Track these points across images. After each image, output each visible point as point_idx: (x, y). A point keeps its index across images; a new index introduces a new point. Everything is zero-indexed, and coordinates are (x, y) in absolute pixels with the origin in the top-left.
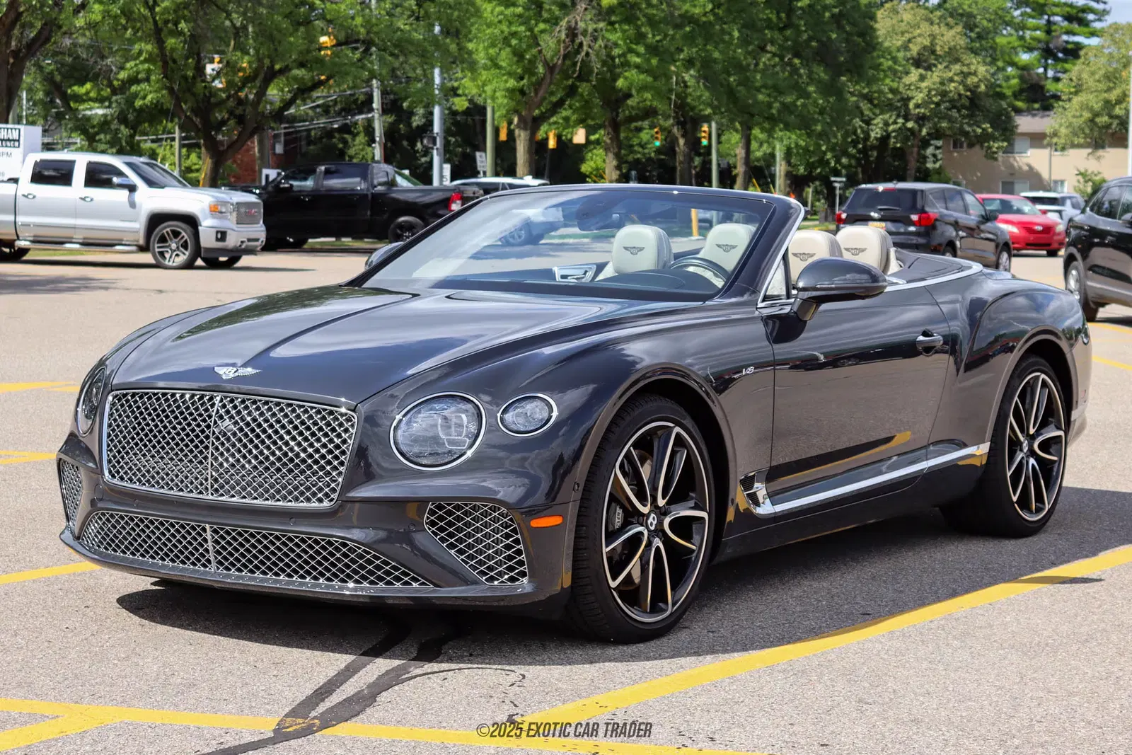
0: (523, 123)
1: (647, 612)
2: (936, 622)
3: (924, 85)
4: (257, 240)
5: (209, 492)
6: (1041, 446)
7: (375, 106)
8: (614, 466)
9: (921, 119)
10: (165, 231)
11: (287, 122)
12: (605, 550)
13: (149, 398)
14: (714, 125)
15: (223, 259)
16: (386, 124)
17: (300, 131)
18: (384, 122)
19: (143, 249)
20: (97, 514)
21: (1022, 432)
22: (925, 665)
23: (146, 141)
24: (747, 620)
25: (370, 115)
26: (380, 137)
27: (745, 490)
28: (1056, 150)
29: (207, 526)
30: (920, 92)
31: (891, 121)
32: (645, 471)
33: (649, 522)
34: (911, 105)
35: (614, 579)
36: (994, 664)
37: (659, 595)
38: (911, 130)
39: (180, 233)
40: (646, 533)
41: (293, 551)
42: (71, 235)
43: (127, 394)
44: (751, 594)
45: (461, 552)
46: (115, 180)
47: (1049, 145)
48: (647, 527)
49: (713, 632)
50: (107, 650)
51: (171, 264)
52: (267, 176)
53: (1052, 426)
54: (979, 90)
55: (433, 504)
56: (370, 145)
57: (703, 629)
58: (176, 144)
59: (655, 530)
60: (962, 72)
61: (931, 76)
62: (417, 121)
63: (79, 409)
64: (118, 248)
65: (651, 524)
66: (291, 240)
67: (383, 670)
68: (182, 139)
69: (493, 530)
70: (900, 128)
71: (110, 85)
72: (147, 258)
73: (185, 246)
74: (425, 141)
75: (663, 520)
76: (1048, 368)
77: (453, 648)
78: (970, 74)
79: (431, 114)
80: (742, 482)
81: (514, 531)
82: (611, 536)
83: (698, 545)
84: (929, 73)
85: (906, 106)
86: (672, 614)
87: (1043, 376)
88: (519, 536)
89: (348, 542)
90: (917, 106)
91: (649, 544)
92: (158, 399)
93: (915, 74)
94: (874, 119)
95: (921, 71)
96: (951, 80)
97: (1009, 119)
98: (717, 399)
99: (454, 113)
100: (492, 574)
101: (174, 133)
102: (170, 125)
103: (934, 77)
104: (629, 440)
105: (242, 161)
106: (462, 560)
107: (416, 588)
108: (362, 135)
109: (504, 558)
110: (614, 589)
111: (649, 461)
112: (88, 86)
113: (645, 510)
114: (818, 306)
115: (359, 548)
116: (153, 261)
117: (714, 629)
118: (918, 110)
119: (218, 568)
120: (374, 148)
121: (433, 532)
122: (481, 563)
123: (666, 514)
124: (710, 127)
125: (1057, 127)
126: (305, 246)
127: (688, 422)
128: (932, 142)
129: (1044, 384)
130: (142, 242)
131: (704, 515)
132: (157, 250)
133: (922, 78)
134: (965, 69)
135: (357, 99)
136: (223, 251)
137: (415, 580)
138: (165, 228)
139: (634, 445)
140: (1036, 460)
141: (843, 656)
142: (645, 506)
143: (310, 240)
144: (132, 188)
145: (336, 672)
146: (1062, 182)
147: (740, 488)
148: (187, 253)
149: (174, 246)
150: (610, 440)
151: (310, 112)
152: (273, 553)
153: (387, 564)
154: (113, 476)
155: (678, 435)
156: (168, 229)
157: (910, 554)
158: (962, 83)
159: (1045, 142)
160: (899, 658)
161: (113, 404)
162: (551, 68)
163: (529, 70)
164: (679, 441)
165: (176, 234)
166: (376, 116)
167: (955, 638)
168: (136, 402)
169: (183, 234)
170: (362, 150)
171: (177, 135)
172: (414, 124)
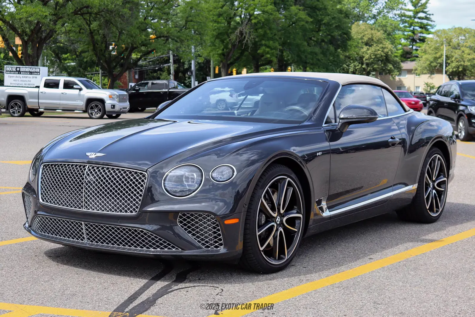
0: (224, 66)
1: (276, 260)
2: (402, 263)
3: (368, 52)
4: (126, 108)
5: (83, 208)
6: (437, 185)
7: (171, 61)
8: (261, 197)
9: (367, 65)
10: (92, 105)
11: (140, 67)
12: (258, 234)
13: (58, 166)
14: (293, 67)
15: (114, 115)
16: (175, 68)
17: (144, 70)
18: (174, 67)
19: (85, 111)
20: (37, 217)
21: (430, 179)
22: (401, 284)
23: (89, 74)
24: (319, 261)
25: (169, 64)
26: (173, 72)
27: (318, 206)
28: (417, 75)
29: (83, 223)
30: (368, 54)
31: (357, 65)
32: (275, 198)
33: (277, 220)
34: (364, 59)
35: (262, 246)
36: (431, 283)
37: (282, 252)
38: (364, 68)
39: (98, 106)
40: (275, 225)
41: (120, 234)
42: (58, 107)
43: (49, 165)
44: (320, 249)
45: (194, 235)
46: (75, 86)
47: (414, 73)
48: (276, 223)
49: (305, 268)
50: (40, 277)
51: (95, 117)
52: (131, 86)
53: (442, 176)
54: (389, 54)
55: (181, 214)
56: (169, 75)
57: (301, 266)
58: (100, 75)
59: (279, 224)
60: (383, 47)
61: (371, 49)
62: (186, 66)
63: (31, 171)
64: (75, 111)
65: (278, 221)
66: (140, 109)
67: (160, 287)
68: (102, 73)
69: (208, 225)
70: (360, 68)
71: (76, 54)
72: (86, 115)
73: (100, 110)
74: (189, 73)
75: (283, 219)
76: (440, 152)
77: (191, 276)
78: (385, 48)
79: (191, 64)
80: (317, 202)
81: (217, 225)
82: (260, 227)
83: (298, 229)
84: (371, 48)
85: (362, 60)
86: (287, 260)
87: (439, 156)
88: (219, 228)
89: (144, 230)
90: (366, 60)
91: (277, 230)
92: (62, 167)
93: (365, 48)
94: (350, 64)
95: (368, 47)
96: (379, 50)
97: (399, 65)
98: (306, 165)
99: (199, 63)
100: (208, 244)
101: (99, 71)
102: (97, 68)
103: (372, 49)
104: (267, 185)
105: (123, 81)
106: (194, 238)
107: (174, 251)
108: (166, 71)
109: (213, 237)
110: (262, 251)
111: (276, 193)
112: (68, 54)
113: (275, 215)
114: (349, 126)
115: (149, 233)
116: (88, 116)
117: (305, 266)
118: (367, 61)
119: (88, 241)
120: (170, 76)
121: (181, 226)
122: (202, 240)
123: (284, 216)
124: (291, 68)
125: (417, 67)
126: (145, 111)
127: (293, 176)
128: (371, 73)
129: (439, 159)
130: (84, 109)
131: (301, 216)
132: (90, 112)
133: (368, 49)
134: (384, 46)
135: (165, 59)
136: (114, 112)
137: (174, 247)
138: (93, 104)
139: (270, 187)
140: (436, 191)
141: (363, 279)
142: (275, 214)
143: (147, 109)
144: (80, 89)
145: (139, 288)
146: (419, 87)
147: (316, 204)
148: (101, 113)
149: (96, 110)
150: (260, 185)
151: (148, 63)
152: (111, 235)
153: (161, 240)
154: (43, 200)
155: (289, 181)
156: (94, 104)
157: (385, 231)
158: (382, 51)
159: (413, 72)
160: (389, 280)
161: (43, 169)
162: (234, 46)
163: (226, 47)
164: (290, 184)
165: (97, 106)
166: (171, 65)
167: (411, 270)
168: (53, 168)
169: (99, 106)
170: (167, 77)
171: (100, 72)
172: (185, 68)
